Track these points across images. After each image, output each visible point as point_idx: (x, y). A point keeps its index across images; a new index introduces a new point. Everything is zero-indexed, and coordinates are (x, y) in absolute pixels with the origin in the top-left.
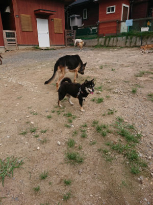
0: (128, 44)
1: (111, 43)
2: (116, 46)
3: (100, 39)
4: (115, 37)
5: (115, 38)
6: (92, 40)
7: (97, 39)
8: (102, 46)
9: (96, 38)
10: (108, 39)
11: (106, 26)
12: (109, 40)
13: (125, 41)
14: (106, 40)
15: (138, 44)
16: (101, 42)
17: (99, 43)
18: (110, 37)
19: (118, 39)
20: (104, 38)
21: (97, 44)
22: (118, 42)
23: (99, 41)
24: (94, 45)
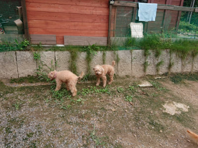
0: (150, 70)
3: (47, 56)
5: (108, 54)
7: (28, 54)
9: (25, 49)
11: (60, 9)
13: (142, 62)
14: (73, 57)
15: (177, 68)
16: (54, 64)
17: (41, 66)
18: (89, 50)
19: (117, 56)
20: (61, 50)
21: (32, 71)
22: (121, 63)
23: (42, 59)
24: (16, 77)
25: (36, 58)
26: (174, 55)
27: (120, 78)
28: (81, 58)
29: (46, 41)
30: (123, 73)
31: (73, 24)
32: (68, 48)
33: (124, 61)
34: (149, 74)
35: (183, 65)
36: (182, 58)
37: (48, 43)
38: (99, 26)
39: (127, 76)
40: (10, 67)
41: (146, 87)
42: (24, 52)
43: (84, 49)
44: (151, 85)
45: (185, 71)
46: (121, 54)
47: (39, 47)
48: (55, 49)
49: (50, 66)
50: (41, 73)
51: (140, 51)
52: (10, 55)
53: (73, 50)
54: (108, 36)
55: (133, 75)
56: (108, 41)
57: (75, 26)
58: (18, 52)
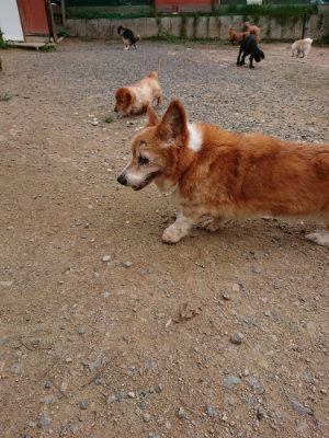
1: (201, 32)
2: (217, 39)
3: (165, 21)
4: (210, 14)
5: (212, 19)
6: (136, 20)
7: (153, 20)
9: (151, 15)
10: (191, 20)
12: (195, 24)
14: (184, 22)
15: (276, 34)
16: (169, 27)
17: (161, 29)
18: (196, 16)
19: (220, 22)
20: (175, 17)
21: (155, 32)
22: (222, 28)
23: (162, 23)
24: (145, 37)
25: (158, 23)
26: (273, 22)
28: (189, 22)
29: (166, 10)
32: (180, 15)
33: (225, 26)
35: (283, 31)
36: (282, 24)
40: (143, 30)
42: (151, 18)
43: (192, 15)
45: (285, 37)
46: (223, 19)
47: (160, 15)
48: (171, 16)
49: (167, 29)
50: (162, 34)
51: (240, 17)
52: (143, 20)
53: (184, 16)
54: (213, 4)
56: (213, 8)
58: (148, 18)
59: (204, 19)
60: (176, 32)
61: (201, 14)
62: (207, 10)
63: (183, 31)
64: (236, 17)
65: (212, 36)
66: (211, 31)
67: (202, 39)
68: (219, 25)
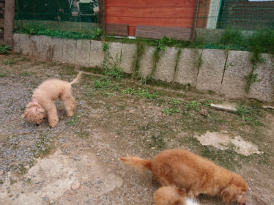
3: (115, 47)
4: (186, 44)
5: (186, 52)
7: (99, 44)
8: (126, 75)
9: (98, 38)
10: (150, 51)
12: (156, 58)
13: (245, 73)
14: (140, 53)
16: (119, 57)
17: (107, 58)
19: (200, 58)
20: (129, 43)
21: (99, 62)
22: (203, 70)
23: (110, 50)
24: (87, 66)
25: (105, 48)
27: (197, 92)
28: (148, 54)
29: (118, 31)
30: (204, 85)
31: (149, 10)
32: (138, 40)
33: (210, 68)
34: (257, 97)
37: (121, 34)
38: (183, 12)
39: (211, 92)
40: (85, 56)
41: (222, 110)
42: (97, 42)
44: (235, 110)
46: (207, 54)
48: (125, 41)
49: (115, 60)
51: (245, 54)
55: (222, 92)
56: (193, 33)
57: (151, 13)
58: (92, 41)
59: (172, 51)
60: (126, 67)
61: (169, 43)
62: (180, 37)
63: (137, 66)
64: (234, 54)
65: (181, 81)
66: (181, 73)
67: (165, 84)
68: (198, 64)
